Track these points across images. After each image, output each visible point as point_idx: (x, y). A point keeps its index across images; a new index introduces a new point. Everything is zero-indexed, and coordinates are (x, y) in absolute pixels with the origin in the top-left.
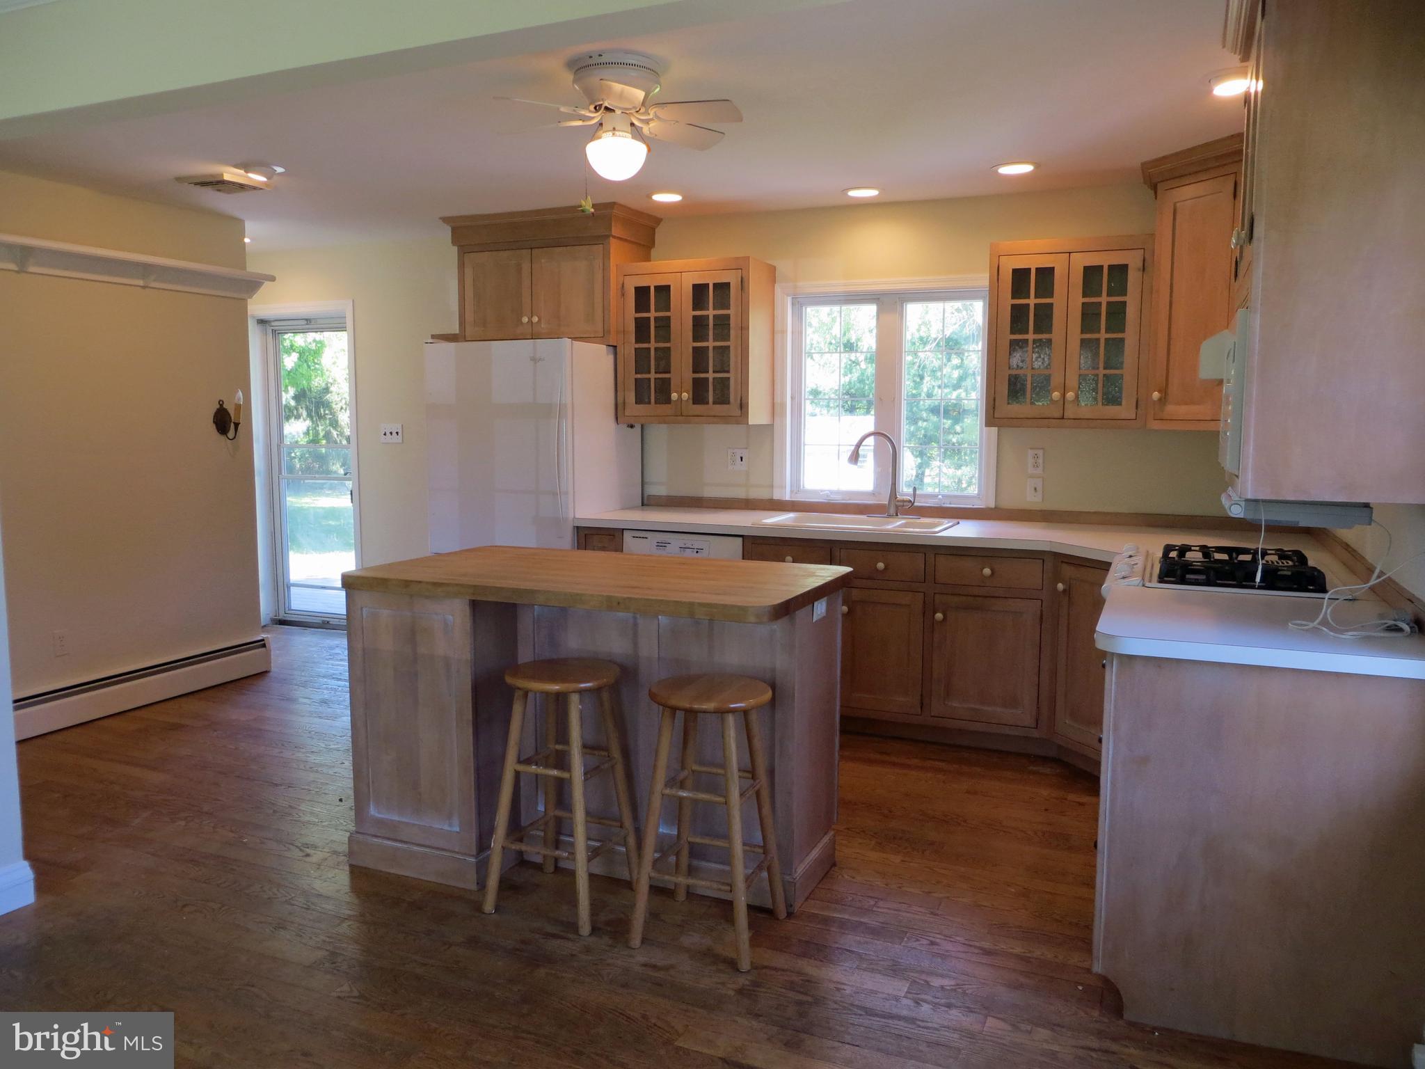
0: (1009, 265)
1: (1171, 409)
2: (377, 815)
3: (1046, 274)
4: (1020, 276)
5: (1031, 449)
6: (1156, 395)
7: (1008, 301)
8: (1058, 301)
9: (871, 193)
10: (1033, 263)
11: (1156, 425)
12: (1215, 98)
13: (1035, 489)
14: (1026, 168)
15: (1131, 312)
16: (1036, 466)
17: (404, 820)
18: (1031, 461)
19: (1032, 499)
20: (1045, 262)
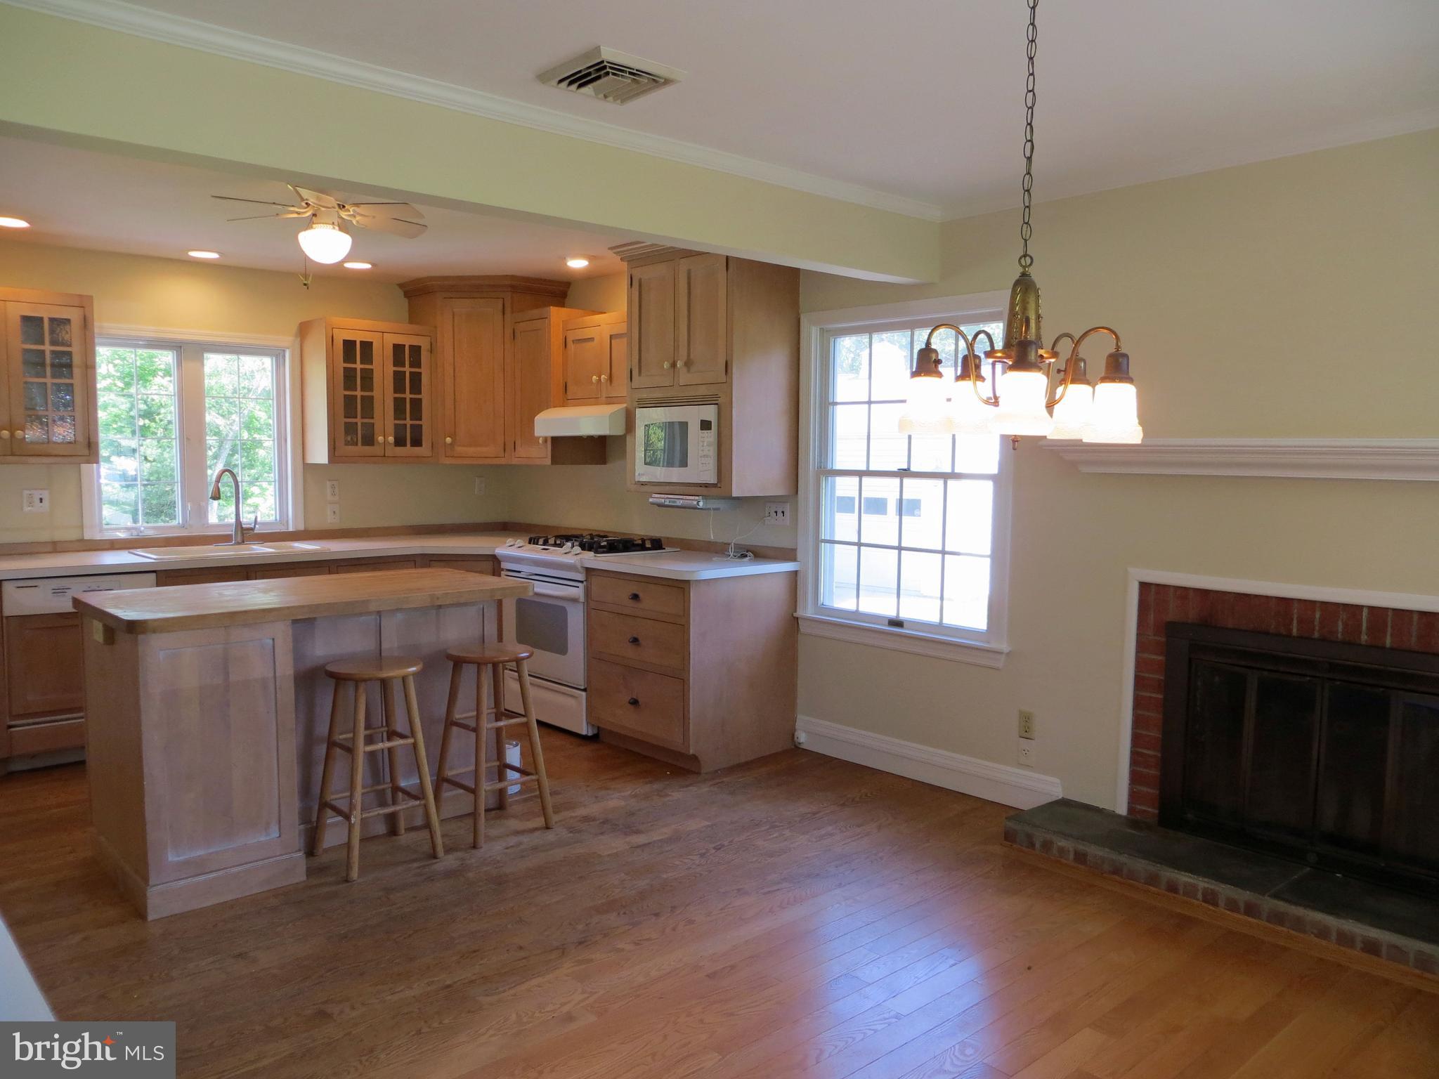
0: (341, 336)
1: (459, 449)
2: (176, 859)
3: (367, 346)
4: (349, 345)
5: (329, 480)
6: (448, 440)
7: (341, 365)
8: (376, 366)
9: (212, 256)
10: (359, 337)
11: (448, 461)
12: (567, 266)
13: (334, 512)
14: (367, 266)
15: (425, 379)
16: (333, 494)
17: (211, 850)
18: (329, 491)
19: (330, 520)
20: (367, 337)
